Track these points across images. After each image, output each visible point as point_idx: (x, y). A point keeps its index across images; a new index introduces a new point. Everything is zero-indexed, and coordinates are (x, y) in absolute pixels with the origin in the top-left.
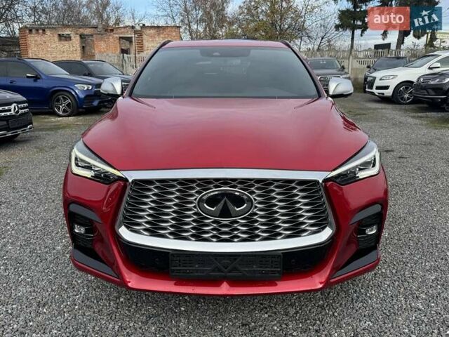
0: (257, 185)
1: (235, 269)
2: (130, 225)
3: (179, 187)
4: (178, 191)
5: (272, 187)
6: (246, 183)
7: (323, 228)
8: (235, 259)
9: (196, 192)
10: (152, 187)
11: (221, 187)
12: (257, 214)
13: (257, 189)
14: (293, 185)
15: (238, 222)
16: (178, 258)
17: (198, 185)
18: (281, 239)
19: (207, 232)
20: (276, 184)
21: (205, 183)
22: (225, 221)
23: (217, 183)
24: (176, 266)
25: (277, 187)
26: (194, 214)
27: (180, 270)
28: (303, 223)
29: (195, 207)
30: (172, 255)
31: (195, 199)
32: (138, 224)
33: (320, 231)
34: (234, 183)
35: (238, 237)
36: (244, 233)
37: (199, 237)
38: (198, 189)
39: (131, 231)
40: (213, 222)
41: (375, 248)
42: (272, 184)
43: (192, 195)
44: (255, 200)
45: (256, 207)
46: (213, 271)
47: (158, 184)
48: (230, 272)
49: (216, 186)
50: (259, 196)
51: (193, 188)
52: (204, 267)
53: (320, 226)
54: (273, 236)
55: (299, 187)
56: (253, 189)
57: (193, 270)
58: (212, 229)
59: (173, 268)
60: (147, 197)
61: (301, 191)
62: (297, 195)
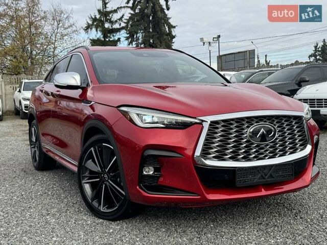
1: (271, 175)
4: (236, 127)
5: (283, 122)
8: (270, 169)
9: (247, 127)
10: (220, 126)
11: (260, 122)
12: (278, 139)
13: (277, 122)
15: (269, 145)
16: (240, 172)
18: (288, 155)
20: (285, 119)
21: (250, 120)
22: (263, 144)
26: (246, 141)
27: (241, 180)
28: (297, 144)
29: (246, 136)
31: (247, 132)
32: (211, 154)
33: (304, 149)
34: (265, 120)
35: (268, 156)
36: (271, 153)
37: (247, 158)
38: (247, 124)
40: (256, 146)
42: (282, 119)
43: (244, 129)
44: (277, 129)
45: (278, 134)
46: (259, 179)
47: (223, 124)
49: (257, 122)
51: (244, 124)
52: (255, 176)
54: (285, 153)
55: (295, 121)
57: (248, 179)
58: (255, 151)
59: (238, 179)
60: (218, 133)
62: (294, 126)
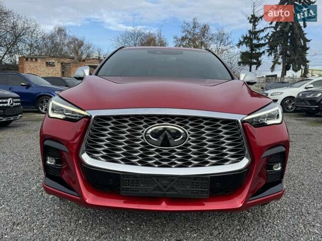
0: (190, 122)
1: (172, 189)
2: (91, 153)
3: (131, 122)
4: (130, 125)
5: (202, 124)
6: (182, 120)
7: (241, 159)
8: (173, 181)
9: (144, 126)
10: (109, 122)
11: (163, 122)
12: (190, 145)
13: (191, 125)
14: (218, 123)
15: (175, 151)
16: (127, 179)
17: (145, 121)
18: (208, 166)
19: (151, 159)
20: (205, 122)
21: (151, 119)
22: (165, 149)
23: (160, 120)
24: (126, 185)
25: (206, 124)
26: (141, 143)
27: (128, 188)
28: (226, 154)
29: (142, 138)
30: (123, 175)
31: (143, 132)
32: (98, 152)
33: (239, 161)
34: (172, 120)
35: (175, 164)
36: (179, 160)
37: (144, 163)
38: (145, 124)
39: (92, 157)
40: (156, 151)
41: (280, 182)
42: (201, 122)
43: (140, 129)
44: (189, 133)
45: (189, 139)
46: (155, 190)
47: (114, 120)
48: (167, 191)
49: (159, 122)
50: (192, 130)
51: (141, 123)
52: (148, 186)
53: (239, 157)
54: (203, 164)
55: (223, 125)
56: (187, 125)
57: (139, 189)
58: (155, 157)
59: (123, 187)
60: (106, 130)
61: (224, 128)
62: (221, 131)
